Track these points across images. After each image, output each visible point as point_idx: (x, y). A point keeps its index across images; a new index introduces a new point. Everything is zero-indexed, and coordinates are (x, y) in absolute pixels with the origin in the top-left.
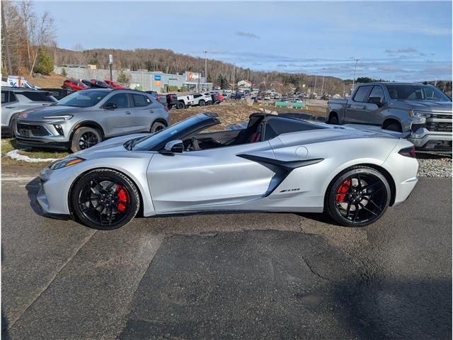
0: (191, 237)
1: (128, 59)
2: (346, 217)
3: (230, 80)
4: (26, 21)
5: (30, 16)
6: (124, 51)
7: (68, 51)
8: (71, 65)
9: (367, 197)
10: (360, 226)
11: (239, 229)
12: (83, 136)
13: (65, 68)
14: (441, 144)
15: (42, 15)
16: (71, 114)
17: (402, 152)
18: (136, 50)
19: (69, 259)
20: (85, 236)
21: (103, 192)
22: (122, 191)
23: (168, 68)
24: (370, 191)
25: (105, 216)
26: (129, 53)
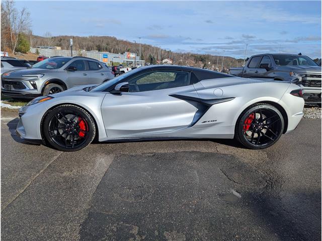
0: (135, 157)
1: (84, 43)
2: (251, 142)
3: (157, 59)
4: (9, 14)
5: (12, 11)
6: (81, 38)
7: (40, 37)
8: (43, 47)
9: (266, 127)
10: (260, 149)
11: (172, 151)
12: (51, 90)
13: (38, 49)
14: (313, 96)
15: (21, 11)
16: (42, 73)
17: (293, 93)
18: (90, 37)
19: (42, 171)
20: (53, 156)
21: (68, 122)
22: (82, 122)
23: (113, 50)
24: (268, 123)
25: (69, 141)
26: (84, 39)
